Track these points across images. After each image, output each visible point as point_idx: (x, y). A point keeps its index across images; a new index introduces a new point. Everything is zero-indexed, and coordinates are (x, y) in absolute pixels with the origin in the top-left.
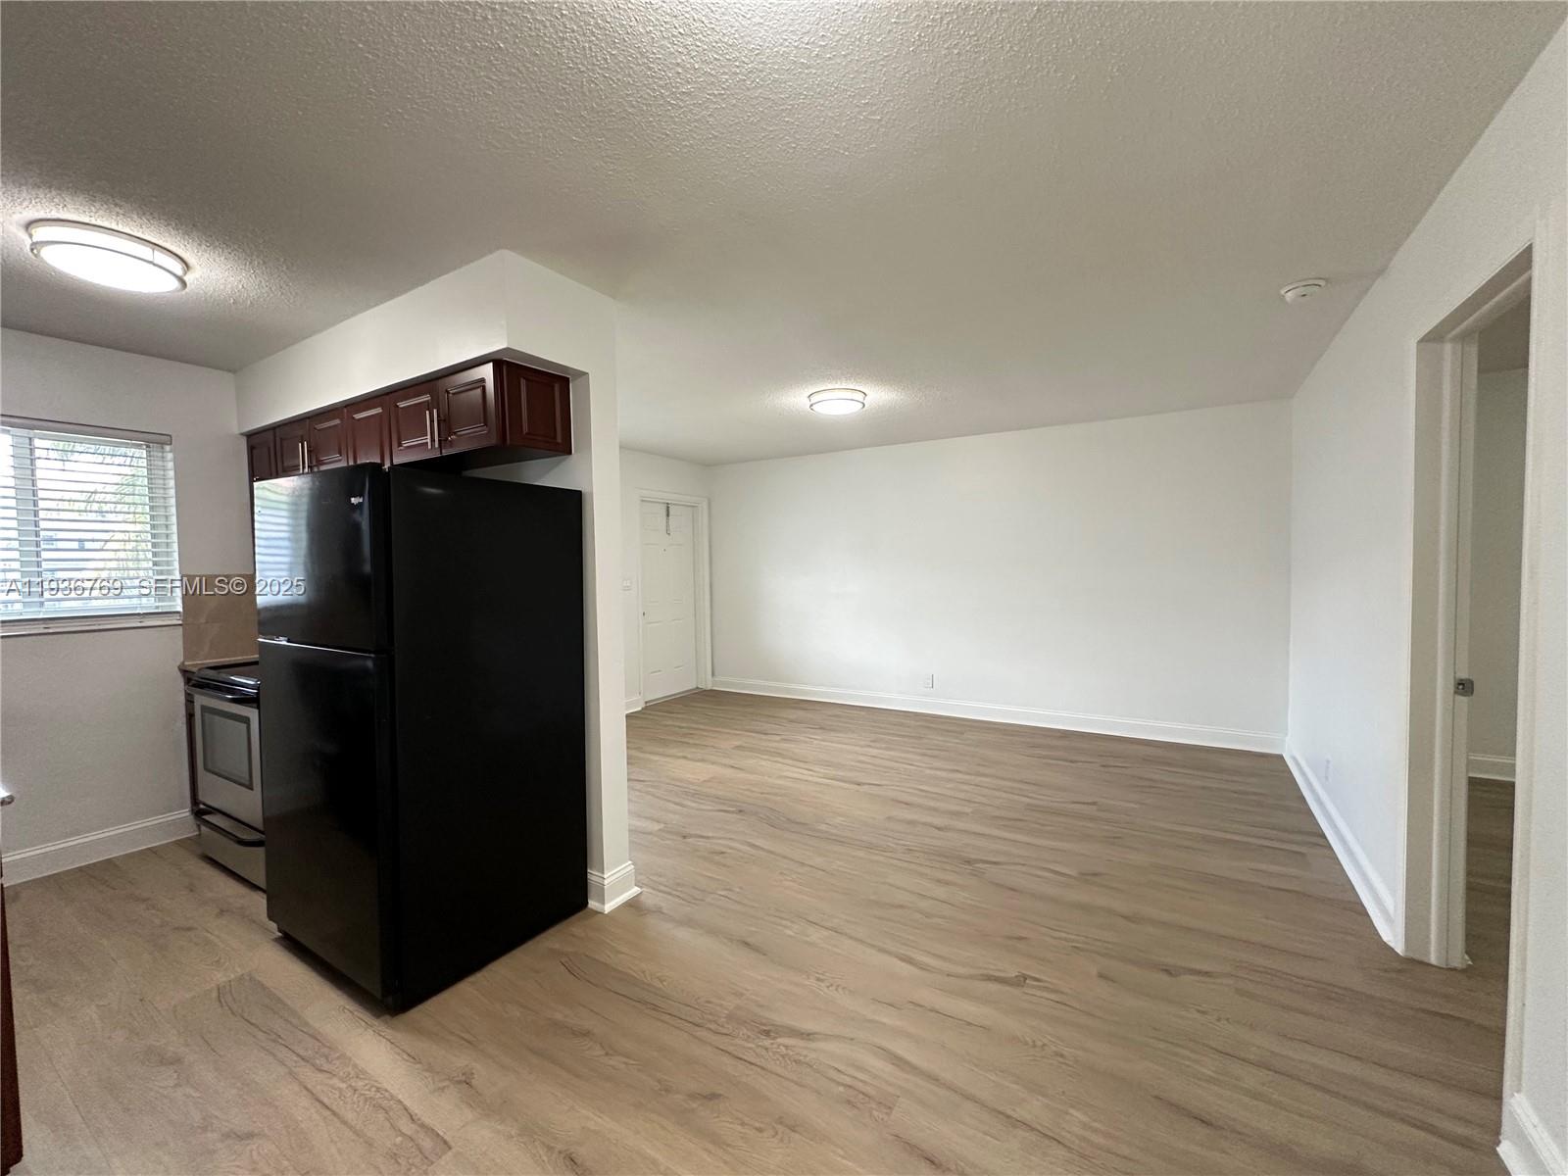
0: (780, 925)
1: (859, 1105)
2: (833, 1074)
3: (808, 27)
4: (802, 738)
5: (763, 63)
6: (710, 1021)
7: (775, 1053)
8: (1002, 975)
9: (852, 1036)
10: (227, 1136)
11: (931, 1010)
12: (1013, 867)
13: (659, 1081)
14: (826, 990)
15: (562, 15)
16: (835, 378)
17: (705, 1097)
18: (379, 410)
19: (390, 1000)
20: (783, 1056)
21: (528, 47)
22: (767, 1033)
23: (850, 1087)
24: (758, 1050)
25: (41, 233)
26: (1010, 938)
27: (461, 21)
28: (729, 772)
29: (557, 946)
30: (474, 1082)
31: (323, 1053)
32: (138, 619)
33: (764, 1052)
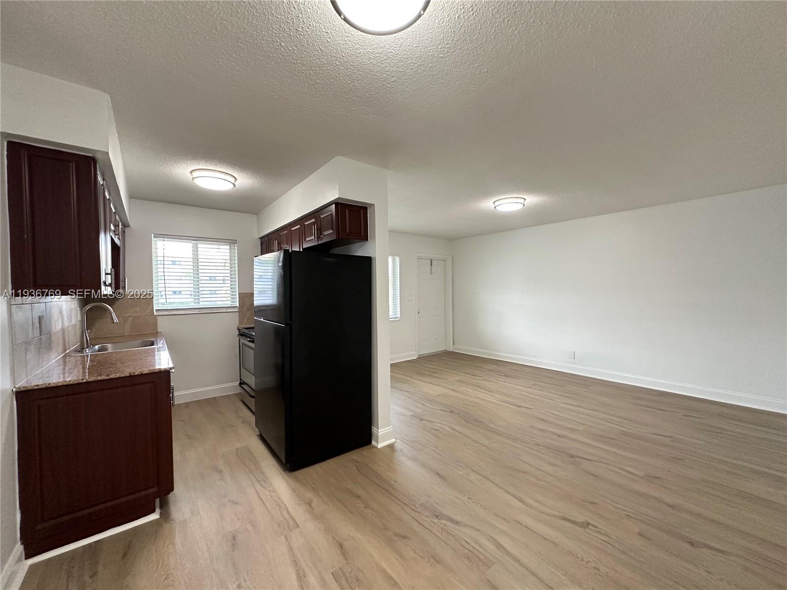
0: (457, 469)
1: (473, 561)
2: (464, 543)
3: (439, 42)
4: (493, 380)
5: (424, 61)
6: (412, 504)
7: (438, 526)
8: (572, 518)
9: (478, 528)
10: (230, 501)
11: (526, 527)
12: (600, 464)
13: (383, 524)
14: (471, 504)
15: (337, 65)
16: (505, 193)
17: (401, 536)
18: (299, 226)
19: (288, 465)
20: (442, 529)
21: (328, 79)
22: (437, 517)
23: (471, 551)
24: (431, 523)
25: (195, 174)
26: (584, 501)
27: (302, 77)
28: (451, 393)
29: (355, 457)
30: (312, 505)
31: (264, 481)
32: (225, 309)
33: (433, 525)
